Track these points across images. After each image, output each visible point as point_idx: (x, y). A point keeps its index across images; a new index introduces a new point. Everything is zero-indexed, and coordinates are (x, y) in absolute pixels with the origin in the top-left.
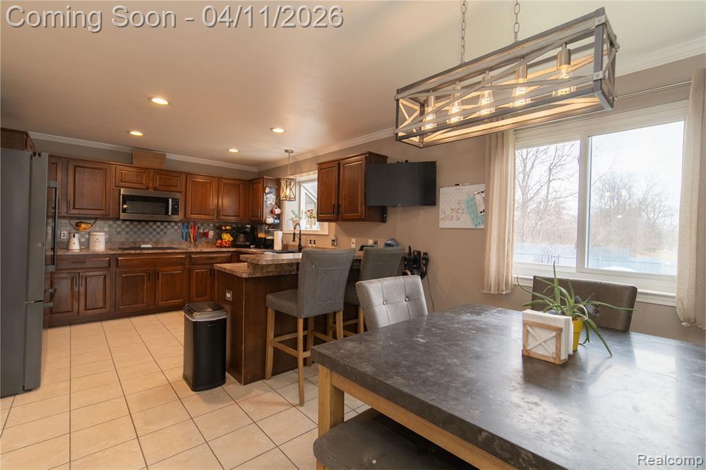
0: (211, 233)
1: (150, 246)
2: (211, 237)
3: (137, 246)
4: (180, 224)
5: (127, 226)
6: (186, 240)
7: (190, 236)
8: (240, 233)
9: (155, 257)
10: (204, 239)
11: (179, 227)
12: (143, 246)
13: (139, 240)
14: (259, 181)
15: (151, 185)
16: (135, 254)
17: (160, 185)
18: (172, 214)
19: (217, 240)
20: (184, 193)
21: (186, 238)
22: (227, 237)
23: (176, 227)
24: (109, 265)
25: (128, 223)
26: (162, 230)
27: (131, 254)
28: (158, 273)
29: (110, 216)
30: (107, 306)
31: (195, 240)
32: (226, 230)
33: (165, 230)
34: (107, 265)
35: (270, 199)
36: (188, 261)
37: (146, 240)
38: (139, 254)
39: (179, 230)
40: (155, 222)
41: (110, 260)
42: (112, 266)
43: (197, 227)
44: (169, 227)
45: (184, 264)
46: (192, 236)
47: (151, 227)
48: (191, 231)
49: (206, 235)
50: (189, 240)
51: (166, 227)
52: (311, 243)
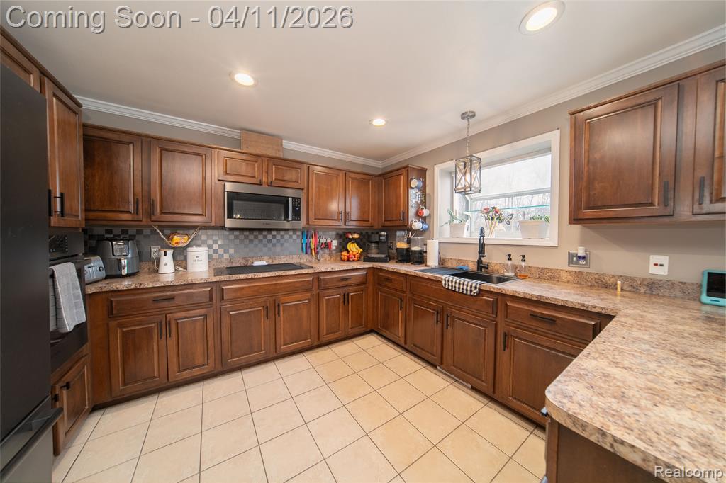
0: (335, 243)
1: (264, 263)
2: (334, 248)
3: (249, 264)
4: (299, 233)
5: (236, 237)
6: (306, 253)
7: (310, 247)
8: (372, 242)
9: (274, 282)
10: (326, 250)
11: (298, 236)
12: (256, 264)
13: (251, 254)
14: (400, 172)
15: (264, 179)
16: (247, 279)
17: (275, 179)
18: (293, 220)
19: (341, 252)
20: (305, 191)
21: (307, 250)
22: (354, 248)
23: (295, 237)
24: (211, 299)
25: (237, 233)
26: (278, 241)
27: (240, 280)
28: (279, 306)
29: (213, 224)
30: (211, 361)
31: (317, 253)
32: (353, 239)
33: (282, 241)
34: (208, 300)
35: (414, 197)
36: (316, 284)
37: (260, 254)
38: (252, 279)
39: (299, 241)
40: (270, 230)
41: (211, 291)
42: (214, 301)
43: (318, 236)
44: (286, 237)
45: (311, 290)
46: (313, 248)
47: (265, 237)
48: (312, 241)
49: (328, 245)
50: (309, 251)
51: (282, 236)
52: (510, 259)
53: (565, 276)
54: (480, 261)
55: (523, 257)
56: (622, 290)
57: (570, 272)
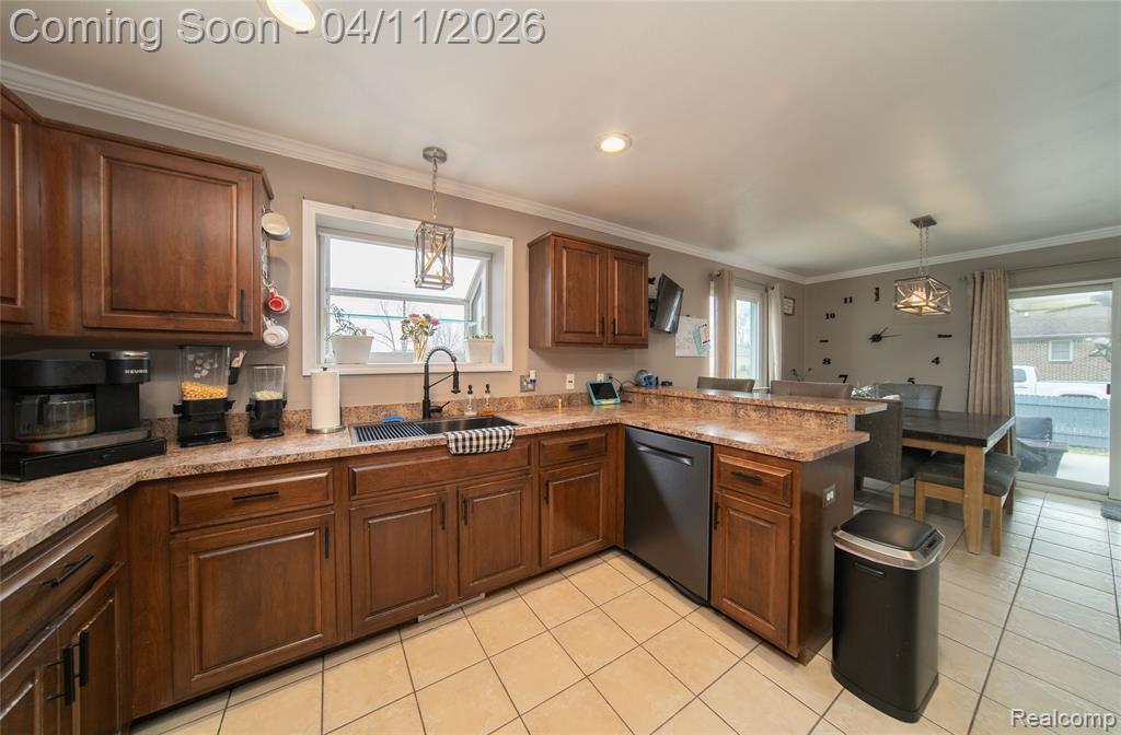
52: (470, 392)
53: (520, 404)
54: (427, 402)
55: (488, 386)
56: (563, 406)
57: (522, 398)
